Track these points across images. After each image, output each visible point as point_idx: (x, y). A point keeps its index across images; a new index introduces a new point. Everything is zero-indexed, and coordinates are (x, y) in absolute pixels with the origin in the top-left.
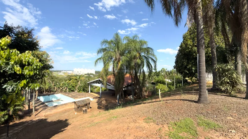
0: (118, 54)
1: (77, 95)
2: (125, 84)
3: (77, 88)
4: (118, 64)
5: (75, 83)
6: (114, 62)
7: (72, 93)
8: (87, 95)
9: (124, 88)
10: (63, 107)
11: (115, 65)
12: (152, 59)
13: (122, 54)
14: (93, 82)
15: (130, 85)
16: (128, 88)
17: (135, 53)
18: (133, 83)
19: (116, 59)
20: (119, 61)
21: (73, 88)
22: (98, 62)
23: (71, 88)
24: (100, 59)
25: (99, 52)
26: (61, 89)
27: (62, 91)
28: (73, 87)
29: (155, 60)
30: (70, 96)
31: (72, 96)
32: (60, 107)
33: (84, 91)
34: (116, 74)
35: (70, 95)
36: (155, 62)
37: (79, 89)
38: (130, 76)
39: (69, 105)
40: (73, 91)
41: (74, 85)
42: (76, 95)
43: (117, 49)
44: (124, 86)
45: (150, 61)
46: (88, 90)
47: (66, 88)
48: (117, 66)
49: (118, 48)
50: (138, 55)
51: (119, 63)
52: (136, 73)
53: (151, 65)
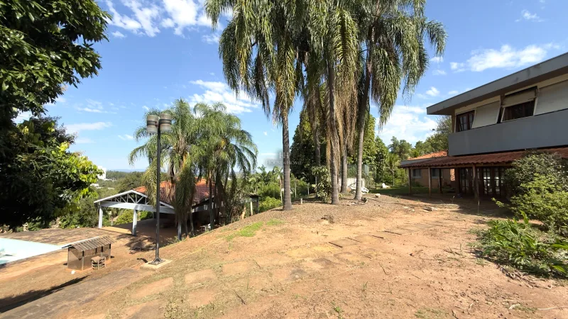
0: (182, 140)
1: (63, 235)
2: (197, 200)
4: (182, 159)
6: (173, 154)
7: (42, 233)
8: (92, 233)
9: (194, 207)
10: (27, 267)
11: (176, 161)
12: (250, 152)
13: (191, 140)
14: (113, 200)
15: (207, 202)
16: (203, 208)
17: (216, 140)
18: (213, 196)
19: (179, 149)
20: (184, 153)
22: (138, 154)
24: (142, 148)
25: (140, 133)
29: (255, 154)
30: (38, 241)
31: (46, 239)
32: (16, 267)
33: (81, 224)
34: (178, 179)
35: (38, 238)
36: (254, 157)
38: (207, 183)
39: (43, 259)
40: (44, 227)
42: (58, 236)
43: (180, 130)
44: (195, 204)
45: (245, 154)
46: (93, 222)
48: (180, 163)
49: (183, 128)
50: (223, 142)
51: (184, 157)
52: (219, 177)
53: (248, 162)
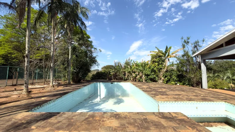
3: (161, 74)
5: (157, 64)
7: (152, 85)
21: (153, 73)
23: (149, 73)
26: (134, 75)
27: (135, 80)
28: (153, 71)
33: (180, 81)
37: (166, 77)
40: (153, 80)
41: (155, 69)
42: (160, 88)
47: (141, 74)
